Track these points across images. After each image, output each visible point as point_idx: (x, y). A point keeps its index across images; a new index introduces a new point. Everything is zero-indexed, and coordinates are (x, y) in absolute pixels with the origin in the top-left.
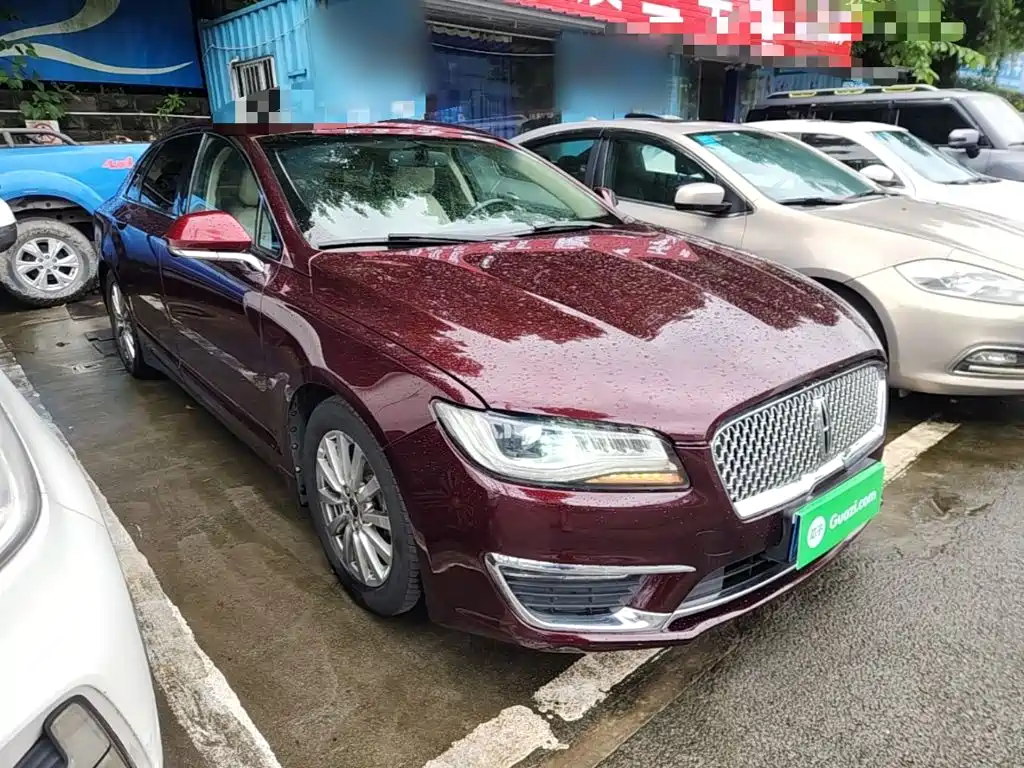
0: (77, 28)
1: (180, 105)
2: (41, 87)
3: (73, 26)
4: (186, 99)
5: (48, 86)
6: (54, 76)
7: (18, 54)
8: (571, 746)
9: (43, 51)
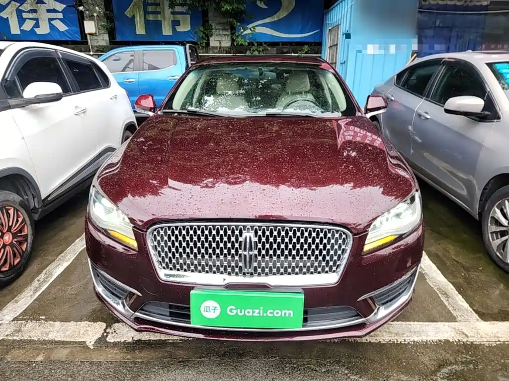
0: (276, 19)
1: (308, 50)
2: (256, 44)
3: (275, 18)
4: (311, 47)
5: (260, 44)
6: (263, 40)
7: (251, 32)
8: (94, 349)
9: (259, 30)
